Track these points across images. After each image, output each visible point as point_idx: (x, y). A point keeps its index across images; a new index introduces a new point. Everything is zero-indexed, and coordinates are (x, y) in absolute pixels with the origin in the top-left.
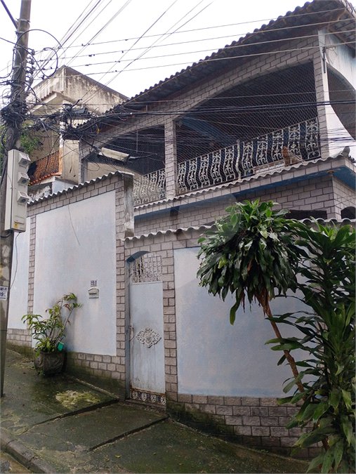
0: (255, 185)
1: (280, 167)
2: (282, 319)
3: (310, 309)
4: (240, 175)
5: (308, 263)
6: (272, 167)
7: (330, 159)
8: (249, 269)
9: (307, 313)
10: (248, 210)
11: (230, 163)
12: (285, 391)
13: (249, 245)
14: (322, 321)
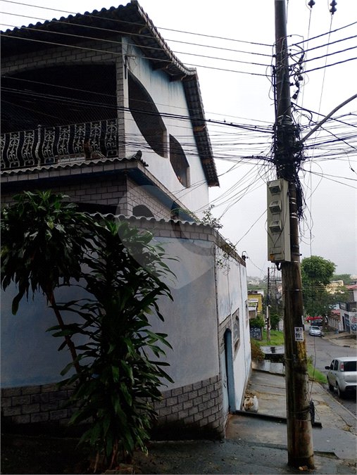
0: (55, 174)
1: (81, 160)
2: (66, 307)
3: (92, 297)
4: (39, 162)
5: (95, 255)
6: (73, 159)
7: (125, 160)
8: (32, 259)
9: (90, 300)
10: (38, 199)
11: (29, 148)
12: (63, 373)
13: (35, 235)
14: (102, 307)
